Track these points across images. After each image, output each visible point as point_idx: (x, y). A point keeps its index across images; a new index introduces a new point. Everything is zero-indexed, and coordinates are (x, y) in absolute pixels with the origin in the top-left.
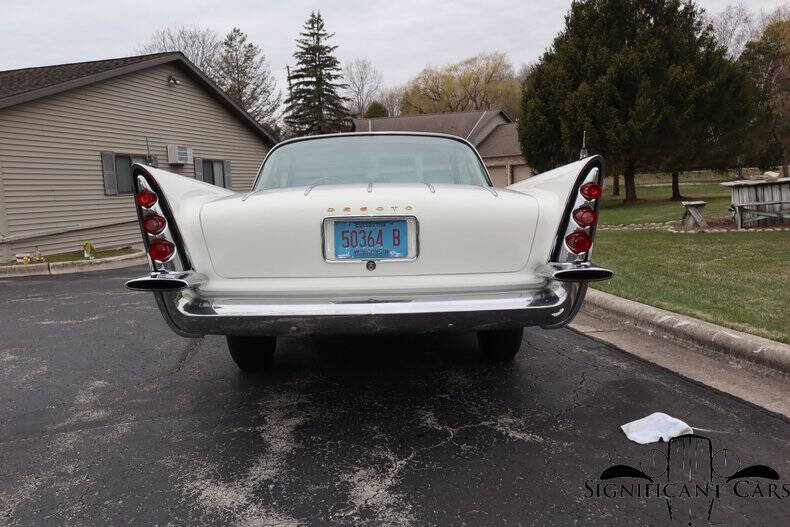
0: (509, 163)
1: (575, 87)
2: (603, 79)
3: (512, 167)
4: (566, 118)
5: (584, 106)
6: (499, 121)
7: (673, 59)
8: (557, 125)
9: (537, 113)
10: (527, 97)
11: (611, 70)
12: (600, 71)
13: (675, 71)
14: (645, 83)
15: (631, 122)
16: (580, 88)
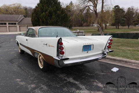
0: (26, 25)
1: (42, 13)
2: (47, 12)
3: (27, 26)
4: (41, 18)
5: (44, 16)
6: (24, 17)
7: (58, 10)
8: (39, 19)
9: (35, 17)
10: (33, 14)
11: (48, 11)
12: (46, 11)
13: (58, 12)
14: (54, 14)
15: (52, 20)
16: (43, 13)
